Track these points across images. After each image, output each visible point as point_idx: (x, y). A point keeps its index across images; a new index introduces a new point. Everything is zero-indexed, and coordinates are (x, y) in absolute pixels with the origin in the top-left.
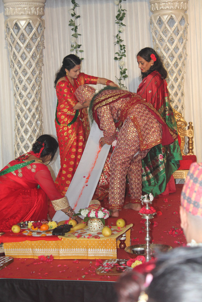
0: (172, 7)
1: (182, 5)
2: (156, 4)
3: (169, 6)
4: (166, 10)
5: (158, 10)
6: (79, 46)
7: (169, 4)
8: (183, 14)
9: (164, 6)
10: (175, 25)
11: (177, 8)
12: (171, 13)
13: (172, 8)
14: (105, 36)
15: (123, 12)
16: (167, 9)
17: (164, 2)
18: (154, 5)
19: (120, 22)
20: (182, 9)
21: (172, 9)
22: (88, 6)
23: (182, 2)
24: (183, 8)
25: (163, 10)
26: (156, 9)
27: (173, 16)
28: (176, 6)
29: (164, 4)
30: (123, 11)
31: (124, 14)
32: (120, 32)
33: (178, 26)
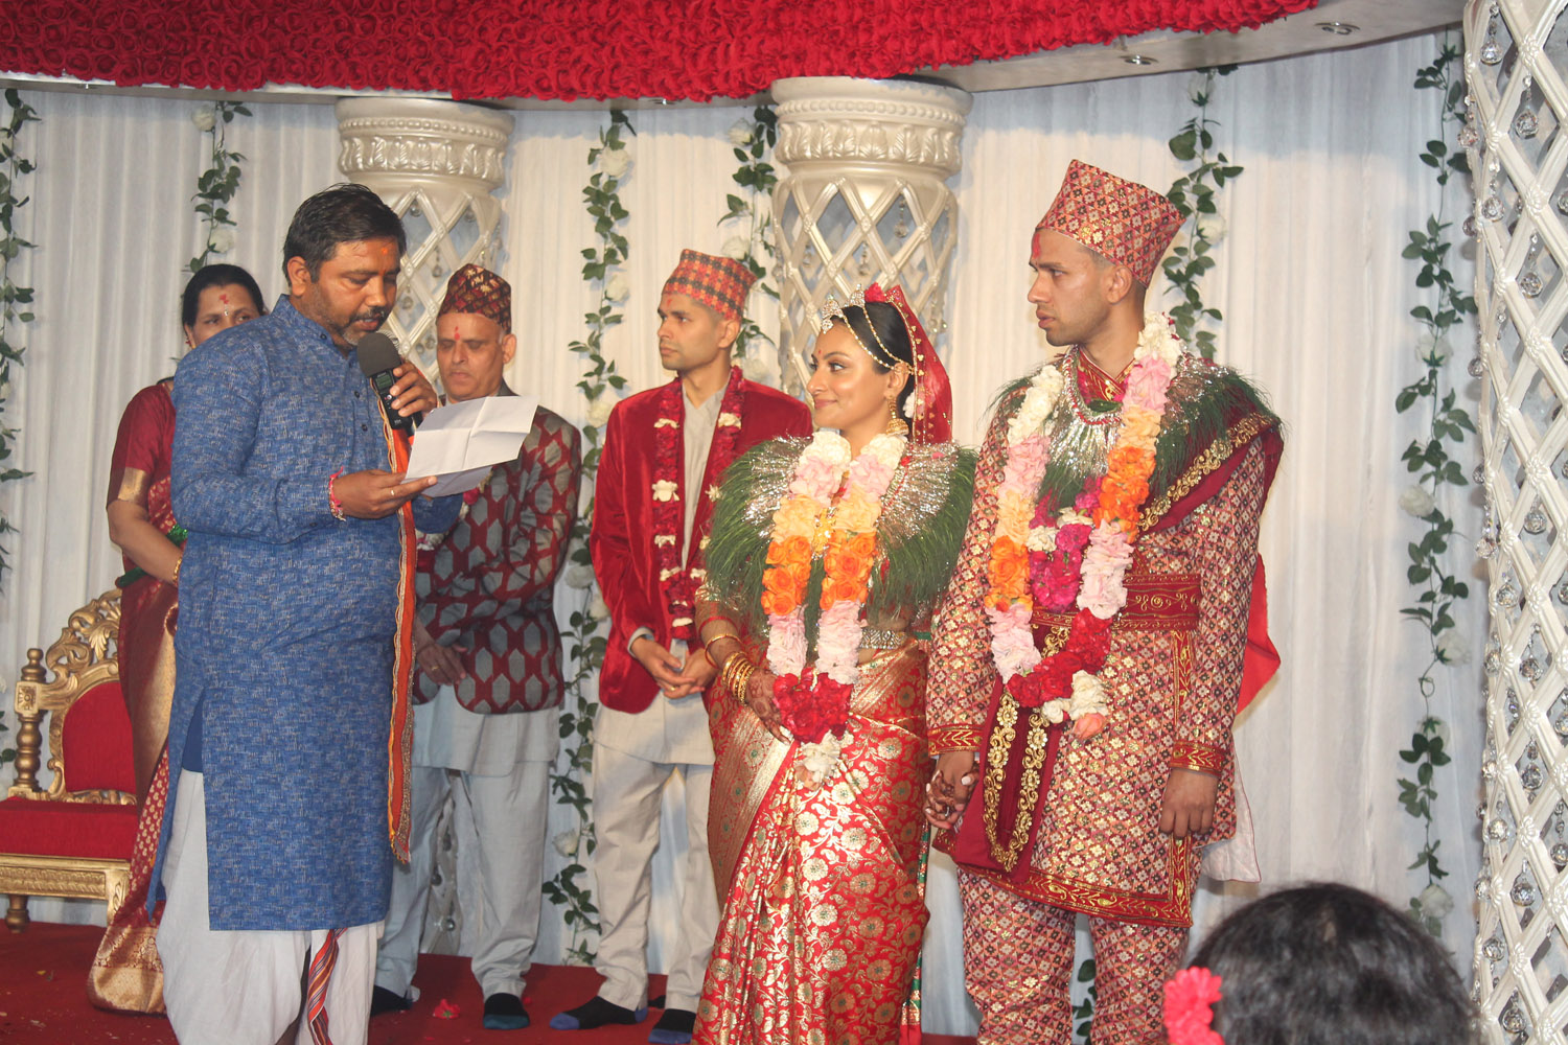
0: (425, 163)
1: (471, 158)
2: (357, 141)
3: (411, 155)
4: (413, 171)
5: (361, 166)
6: (25, 296)
7: (408, 146)
8: (469, 197)
9: (391, 153)
10: (427, 242)
11: (443, 170)
12: (416, 187)
13: (420, 166)
14: (147, 260)
15: (234, 163)
16: (400, 167)
17: (387, 138)
18: (351, 147)
19: (217, 204)
20: (469, 175)
21: (420, 170)
22: (78, 122)
23: (470, 143)
24: (472, 171)
25: (383, 170)
26: (355, 164)
27: (425, 201)
28: (440, 159)
29: (391, 143)
30: (235, 156)
31: (235, 172)
32: (211, 248)
33: (441, 246)
